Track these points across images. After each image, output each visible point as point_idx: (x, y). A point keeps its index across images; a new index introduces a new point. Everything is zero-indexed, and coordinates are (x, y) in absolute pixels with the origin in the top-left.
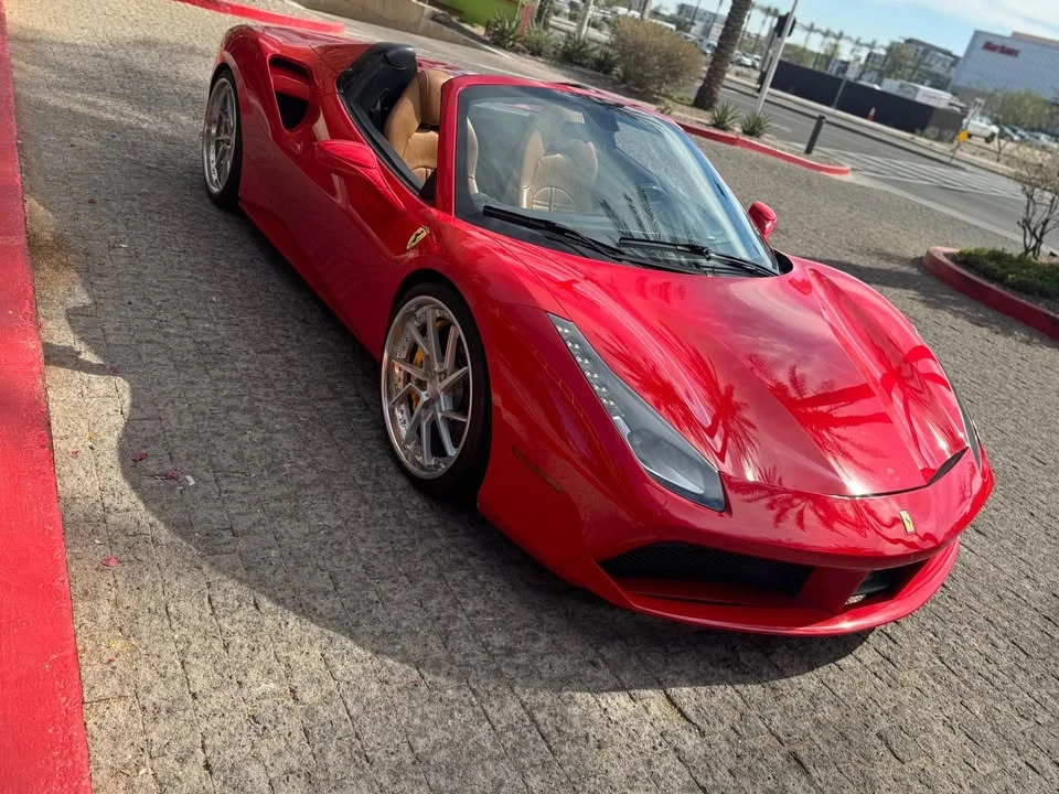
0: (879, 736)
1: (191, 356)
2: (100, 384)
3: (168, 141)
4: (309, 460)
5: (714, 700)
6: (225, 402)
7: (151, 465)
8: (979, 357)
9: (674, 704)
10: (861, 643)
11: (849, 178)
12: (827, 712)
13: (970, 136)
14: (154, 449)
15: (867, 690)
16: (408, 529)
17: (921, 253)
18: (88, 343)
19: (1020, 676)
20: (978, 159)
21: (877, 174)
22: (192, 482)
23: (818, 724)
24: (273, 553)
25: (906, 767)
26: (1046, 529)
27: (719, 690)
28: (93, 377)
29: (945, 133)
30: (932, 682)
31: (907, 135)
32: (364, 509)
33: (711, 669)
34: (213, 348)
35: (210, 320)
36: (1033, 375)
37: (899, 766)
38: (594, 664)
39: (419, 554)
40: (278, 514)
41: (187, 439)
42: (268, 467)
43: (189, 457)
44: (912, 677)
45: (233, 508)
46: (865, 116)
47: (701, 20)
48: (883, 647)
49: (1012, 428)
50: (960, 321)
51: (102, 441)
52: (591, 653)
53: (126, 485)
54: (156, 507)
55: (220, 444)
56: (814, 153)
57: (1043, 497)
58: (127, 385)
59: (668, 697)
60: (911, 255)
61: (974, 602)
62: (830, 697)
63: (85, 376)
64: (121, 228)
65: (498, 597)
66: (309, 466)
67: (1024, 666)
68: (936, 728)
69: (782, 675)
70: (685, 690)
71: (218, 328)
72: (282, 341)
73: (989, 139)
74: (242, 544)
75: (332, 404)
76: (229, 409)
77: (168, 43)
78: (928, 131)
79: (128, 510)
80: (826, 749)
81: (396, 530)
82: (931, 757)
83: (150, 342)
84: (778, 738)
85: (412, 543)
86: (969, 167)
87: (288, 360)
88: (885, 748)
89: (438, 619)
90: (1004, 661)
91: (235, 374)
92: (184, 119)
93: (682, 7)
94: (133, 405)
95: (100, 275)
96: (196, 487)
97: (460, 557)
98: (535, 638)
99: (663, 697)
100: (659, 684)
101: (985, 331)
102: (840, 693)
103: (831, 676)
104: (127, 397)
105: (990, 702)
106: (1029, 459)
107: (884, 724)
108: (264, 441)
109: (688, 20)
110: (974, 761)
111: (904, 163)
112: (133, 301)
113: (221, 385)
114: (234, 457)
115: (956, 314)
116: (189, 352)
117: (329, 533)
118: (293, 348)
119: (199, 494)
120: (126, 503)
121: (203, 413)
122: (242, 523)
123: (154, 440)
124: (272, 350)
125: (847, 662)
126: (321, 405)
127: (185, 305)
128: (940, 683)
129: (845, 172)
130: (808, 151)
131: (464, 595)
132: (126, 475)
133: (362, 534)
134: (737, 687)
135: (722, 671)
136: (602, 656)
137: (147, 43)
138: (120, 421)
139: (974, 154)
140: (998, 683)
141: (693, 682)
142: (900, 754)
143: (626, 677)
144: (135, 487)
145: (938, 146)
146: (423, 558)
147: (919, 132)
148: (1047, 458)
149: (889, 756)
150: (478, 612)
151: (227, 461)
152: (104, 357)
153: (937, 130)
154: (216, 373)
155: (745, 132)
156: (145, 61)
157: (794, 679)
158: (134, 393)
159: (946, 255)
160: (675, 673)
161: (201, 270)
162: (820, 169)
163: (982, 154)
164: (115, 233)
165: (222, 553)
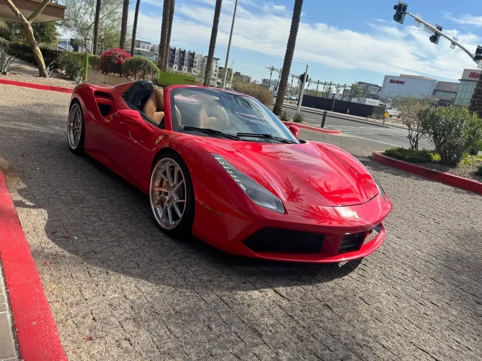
0: (360, 298)
1: (70, 201)
2: (35, 212)
3: (51, 135)
4: (123, 229)
5: (293, 291)
6: (87, 214)
7: (59, 234)
8: (396, 185)
9: (277, 293)
10: (351, 272)
11: (341, 134)
12: (338, 292)
13: (391, 116)
14: (59, 229)
15: (354, 285)
16: (166, 248)
17: (371, 154)
18: (28, 199)
19: (416, 279)
20: (395, 124)
21: (353, 132)
22: (76, 238)
23: (335, 296)
24: (112, 258)
25: (371, 306)
26: (426, 235)
27: (295, 288)
28: (32, 209)
29: (380, 116)
30: (380, 282)
31: (364, 118)
32: (147, 243)
33: (291, 282)
34: (79, 198)
35: (77, 189)
36: (420, 190)
37: (368, 306)
38: (244, 283)
39: (171, 255)
40: (112, 246)
41: (72, 226)
42: (107, 232)
43: (74, 231)
44: (373, 281)
45: (94, 245)
46: (346, 113)
47: (273, 85)
48: (360, 272)
49: (411, 206)
50: (388, 174)
51: (38, 228)
52: (243, 280)
53: (50, 241)
54: (63, 246)
55: (86, 227)
56: (325, 127)
57: (424, 226)
58: (46, 211)
59: (275, 291)
60: (367, 156)
61: (396, 258)
62: (340, 288)
63: (28, 209)
64: (36, 163)
65: (204, 266)
66: (123, 231)
67: (418, 275)
68: (382, 295)
69: (319, 282)
70: (281, 288)
71: (80, 192)
72: (108, 194)
73: (399, 117)
74: (99, 256)
75: (130, 212)
76: (88, 216)
77: (47, 104)
78: (372, 116)
79: (52, 248)
80: (339, 303)
81: (161, 248)
82: (381, 303)
83: (53, 198)
84: (319, 300)
85: (168, 252)
86: (392, 127)
87: (110, 200)
88: (362, 301)
89: (181, 273)
90: (410, 275)
91: (89, 205)
92: (57, 128)
93: (264, 80)
94: (49, 217)
95: (30, 178)
96: (78, 240)
97: (188, 255)
98: (220, 277)
99: (273, 291)
100: (271, 287)
101: (399, 177)
102: (344, 286)
103: (340, 282)
104: (46, 215)
105: (404, 287)
106: (419, 215)
107: (361, 294)
108: (103, 225)
109: (267, 85)
110: (398, 303)
111: (364, 128)
112: (44, 185)
113: (84, 209)
114: (92, 230)
115: (386, 172)
116: (69, 200)
117: (134, 251)
118: (112, 196)
119: (80, 241)
120: (50, 246)
121: (78, 218)
122: (98, 249)
123: (60, 227)
124: (104, 197)
125: (346, 277)
126: (126, 213)
127: (66, 186)
128: (384, 282)
129: (339, 132)
130: (322, 126)
131: (191, 266)
132: (49, 237)
133: (148, 250)
134: (302, 286)
135: (295, 282)
136: (248, 280)
137: (37, 105)
138: (44, 222)
139: (393, 122)
140: (407, 281)
141: (283, 286)
142: (368, 303)
143: (258, 286)
144: (53, 241)
145: (377, 121)
146: (173, 256)
147: (369, 116)
148: (426, 214)
149: (364, 303)
150: (197, 270)
151: (89, 231)
152: (35, 203)
153: (376, 115)
154: (81, 205)
155: (295, 121)
156: (39, 110)
157: (325, 283)
158: (49, 213)
159: (381, 153)
160: (276, 283)
161: (71, 175)
162: (328, 132)
163: (397, 122)
164: (34, 165)
165: (91, 259)
